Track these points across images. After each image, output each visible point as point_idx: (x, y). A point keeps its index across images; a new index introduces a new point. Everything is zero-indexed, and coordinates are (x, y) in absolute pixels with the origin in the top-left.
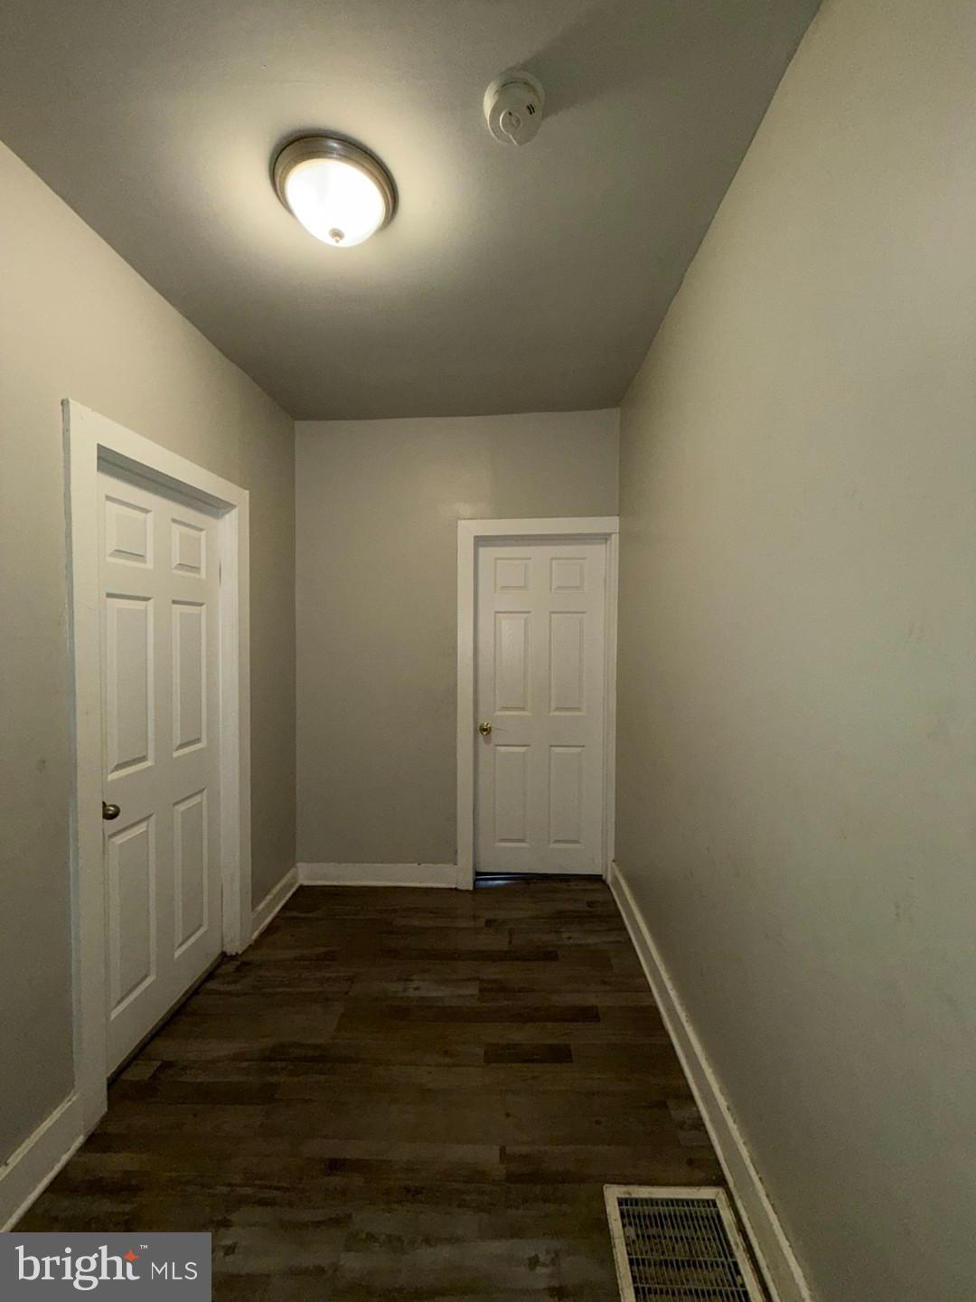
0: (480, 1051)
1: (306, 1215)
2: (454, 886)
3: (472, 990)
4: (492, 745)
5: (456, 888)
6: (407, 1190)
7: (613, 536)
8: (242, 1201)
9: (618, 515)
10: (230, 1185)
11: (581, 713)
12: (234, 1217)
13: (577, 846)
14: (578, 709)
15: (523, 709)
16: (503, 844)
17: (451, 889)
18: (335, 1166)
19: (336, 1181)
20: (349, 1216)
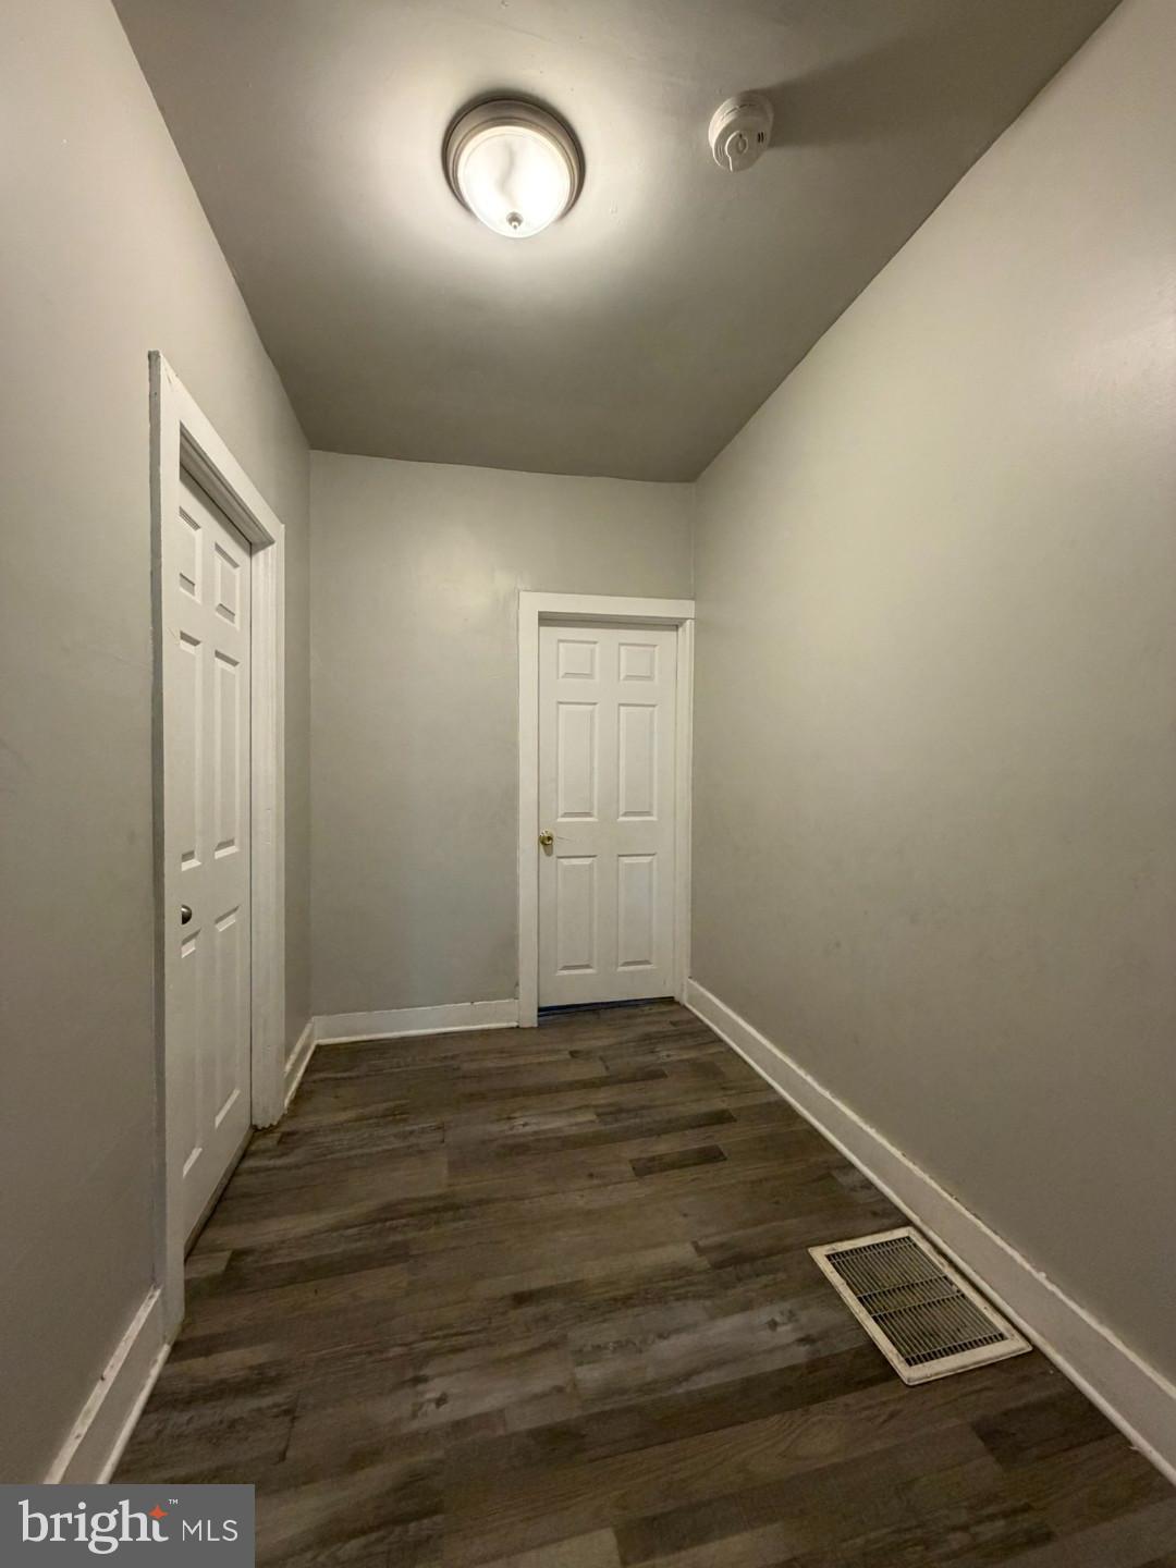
0: (629, 1168)
1: (516, 1348)
2: (515, 1024)
3: (590, 1116)
4: (554, 856)
5: (518, 1027)
6: (615, 1299)
7: (688, 622)
8: (430, 1355)
9: (693, 599)
10: (406, 1345)
11: (654, 818)
12: (426, 1371)
13: (648, 967)
14: (649, 813)
15: (588, 814)
16: (565, 972)
17: (512, 1028)
18: (521, 1299)
19: (530, 1311)
20: (565, 1336)
